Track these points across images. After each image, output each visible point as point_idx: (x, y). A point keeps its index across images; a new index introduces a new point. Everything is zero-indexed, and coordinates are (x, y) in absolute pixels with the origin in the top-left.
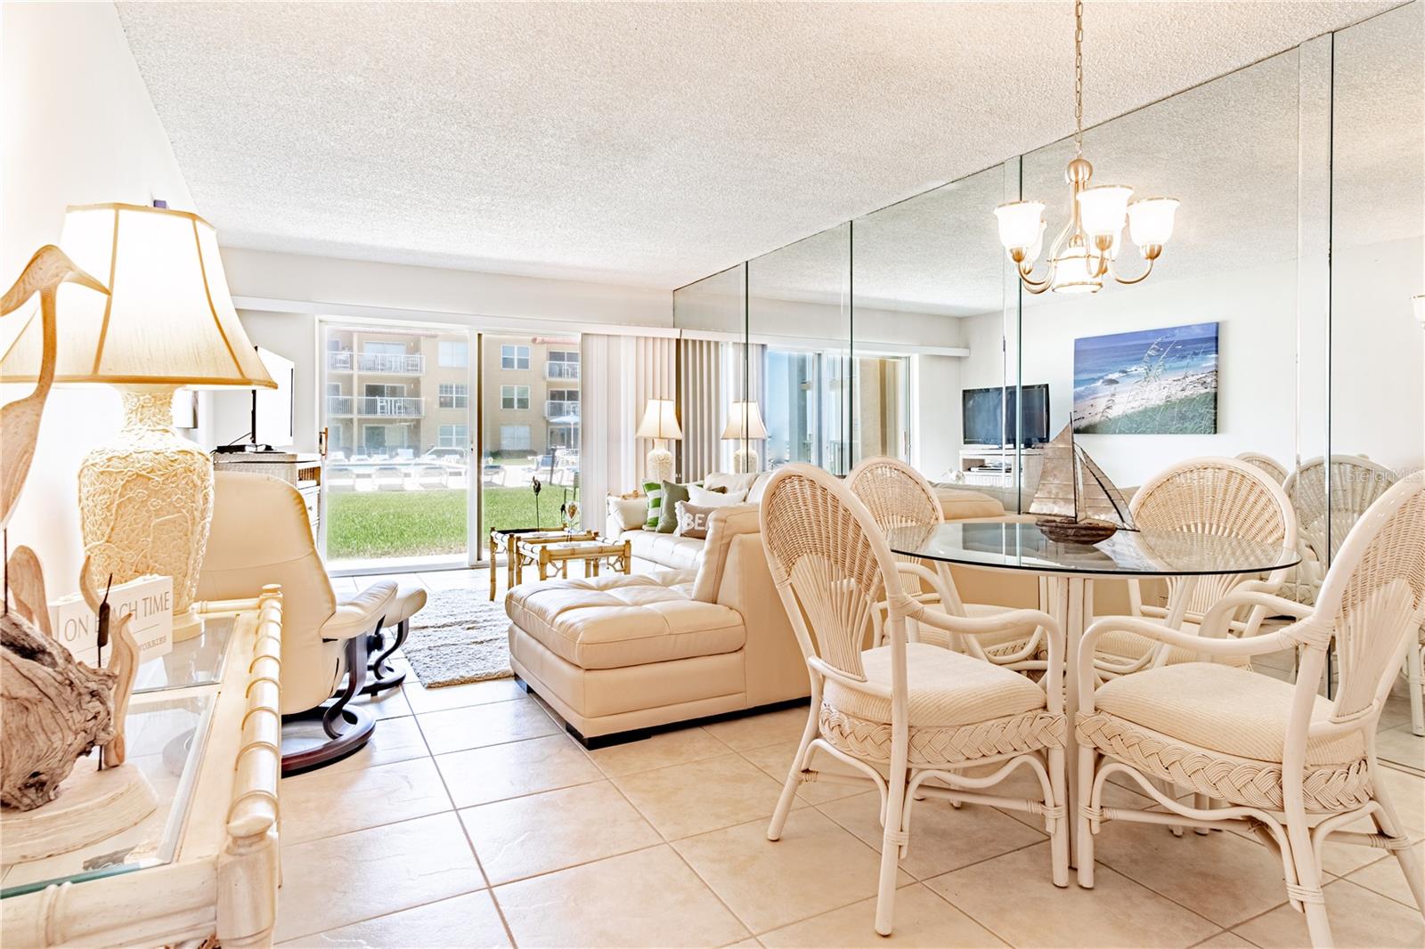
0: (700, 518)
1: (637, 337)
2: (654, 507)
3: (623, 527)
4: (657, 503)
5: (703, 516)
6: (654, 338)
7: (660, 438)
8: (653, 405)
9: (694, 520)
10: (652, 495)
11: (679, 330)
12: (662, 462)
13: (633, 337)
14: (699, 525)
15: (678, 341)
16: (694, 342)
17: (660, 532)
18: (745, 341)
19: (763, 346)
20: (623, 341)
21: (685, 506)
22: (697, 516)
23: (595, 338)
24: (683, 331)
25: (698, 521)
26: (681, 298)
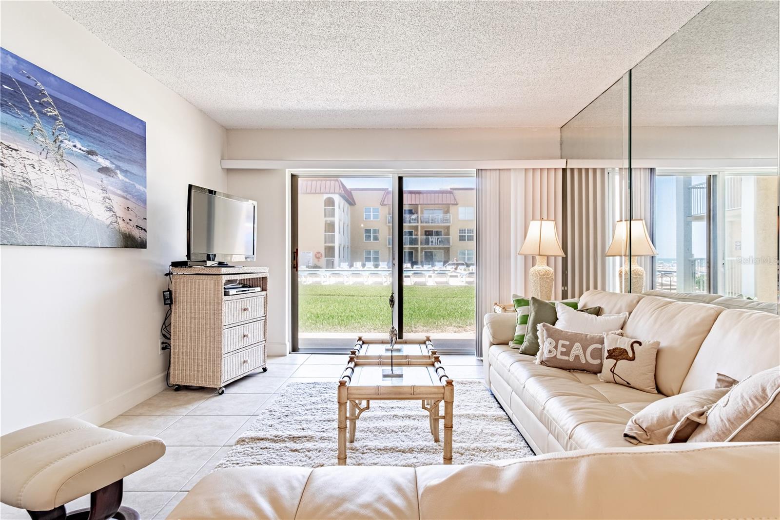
0: (563, 346)
1: (526, 169)
2: (521, 323)
3: (492, 340)
4: (524, 320)
5: (568, 343)
6: (541, 169)
7: (540, 255)
8: (534, 227)
9: (556, 347)
10: (521, 311)
11: (565, 160)
12: (543, 277)
13: (522, 169)
14: (562, 353)
15: (564, 170)
16: (580, 170)
17: (523, 353)
18: (627, 166)
19: (652, 170)
20: (513, 175)
21: (548, 330)
22: (561, 342)
23: (488, 173)
24: (568, 160)
25: (560, 349)
26: (567, 134)
